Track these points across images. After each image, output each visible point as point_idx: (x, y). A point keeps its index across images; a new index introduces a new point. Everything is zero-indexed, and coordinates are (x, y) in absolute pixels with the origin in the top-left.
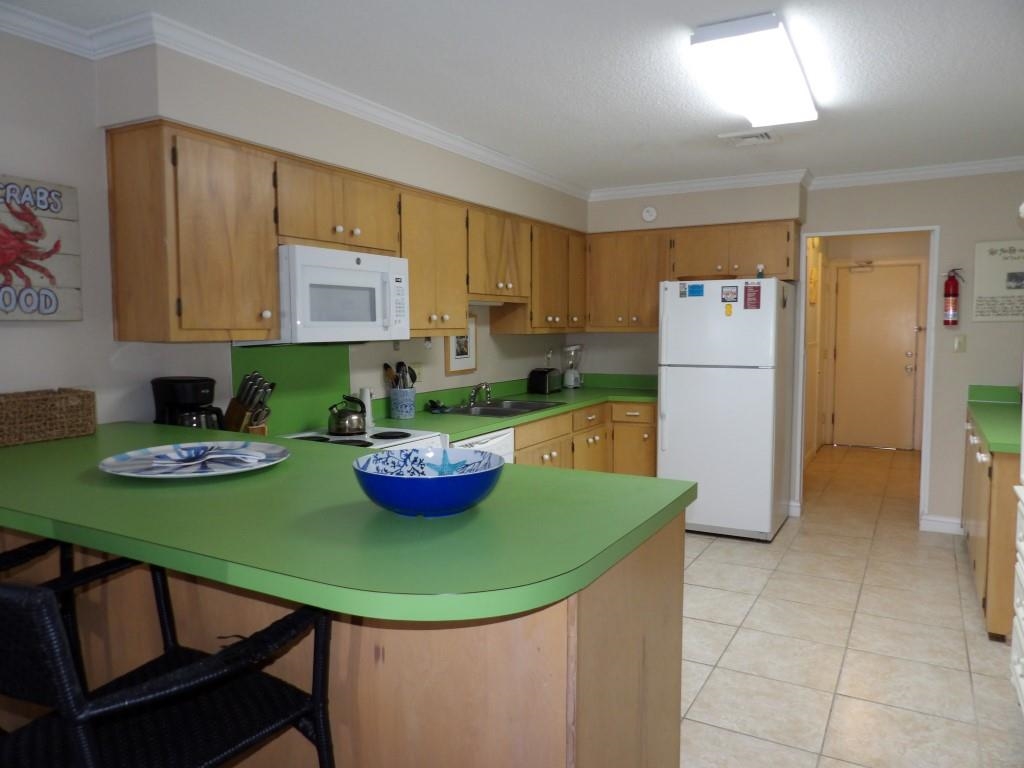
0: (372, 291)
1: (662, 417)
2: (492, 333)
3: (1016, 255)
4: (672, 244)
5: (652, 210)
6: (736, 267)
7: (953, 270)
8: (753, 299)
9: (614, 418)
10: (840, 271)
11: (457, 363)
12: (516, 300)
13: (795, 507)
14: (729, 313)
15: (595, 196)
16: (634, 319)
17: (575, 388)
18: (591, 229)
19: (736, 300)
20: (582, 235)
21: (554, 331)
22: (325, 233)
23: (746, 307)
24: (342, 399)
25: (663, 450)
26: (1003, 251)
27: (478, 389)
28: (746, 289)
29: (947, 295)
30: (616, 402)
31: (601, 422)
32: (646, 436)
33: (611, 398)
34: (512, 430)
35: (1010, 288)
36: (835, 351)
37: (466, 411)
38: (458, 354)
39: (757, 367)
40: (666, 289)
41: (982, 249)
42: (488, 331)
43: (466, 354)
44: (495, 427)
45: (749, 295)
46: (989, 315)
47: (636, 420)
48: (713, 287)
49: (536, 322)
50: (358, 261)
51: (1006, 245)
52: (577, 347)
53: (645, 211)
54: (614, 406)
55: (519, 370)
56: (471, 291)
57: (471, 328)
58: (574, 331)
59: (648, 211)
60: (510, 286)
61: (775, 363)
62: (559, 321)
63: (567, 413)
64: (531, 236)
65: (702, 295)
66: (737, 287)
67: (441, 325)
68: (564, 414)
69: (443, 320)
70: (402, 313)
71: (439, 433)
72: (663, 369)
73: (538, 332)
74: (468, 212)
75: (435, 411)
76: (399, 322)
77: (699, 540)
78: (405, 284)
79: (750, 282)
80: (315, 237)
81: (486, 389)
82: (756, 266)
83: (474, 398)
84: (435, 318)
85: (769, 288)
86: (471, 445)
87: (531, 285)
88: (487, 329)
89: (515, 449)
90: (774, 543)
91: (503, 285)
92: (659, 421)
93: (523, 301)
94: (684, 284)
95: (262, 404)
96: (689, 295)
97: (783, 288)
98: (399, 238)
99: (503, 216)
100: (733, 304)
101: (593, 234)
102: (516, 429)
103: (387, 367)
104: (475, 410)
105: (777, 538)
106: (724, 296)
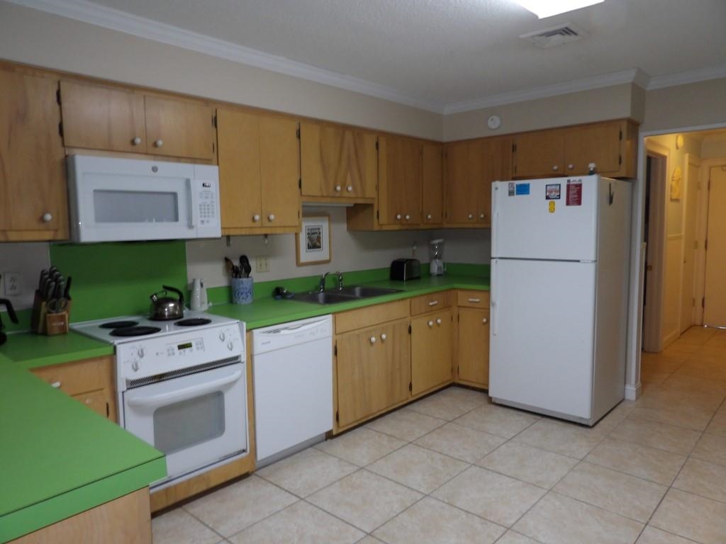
0: (175, 195)
1: (493, 305)
2: (349, 229)
4: (514, 148)
5: (496, 118)
6: (571, 166)
8: (575, 197)
9: (460, 303)
10: (712, 169)
11: (307, 256)
12: (360, 201)
13: (631, 391)
14: (552, 210)
15: (448, 110)
16: (482, 216)
17: (438, 275)
18: (446, 139)
19: (559, 197)
20: (440, 145)
21: (403, 227)
23: (568, 204)
25: (495, 335)
27: (323, 281)
28: (568, 186)
30: (460, 289)
31: (447, 306)
32: (485, 320)
33: (456, 286)
34: (330, 316)
36: (706, 241)
38: (309, 247)
40: (497, 189)
42: (346, 228)
43: (320, 247)
44: (315, 313)
45: (571, 192)
47: (476, 305)
48: (538, 186)
49: (384, 218)
50: (155, 169)
52: (440, 241)
53: (490, 119)
55: (382, 260)
56: (303, 193)
57: (324, 226)
58: (430, 227)
59: (492, 120)
60: (350, 189)
61: (596, 257)
62: (410, 219)
63: (403, 299)
64: (377, 144)
65: (528, 193)
66: (560, 185)
67: (268, 224)
68: (399, 300)
69: (269, 220)
70: (210, 214)
71: (238, 321)
72: (493, 261)
73: (385, 228)
74: (300, 125)
75: (278, 297)
76: (208, 221)
77: (523, 419)
78: (215, 188)
79: (572, 180)
80: (109, 148)
81: (338, 278)
82: (588, 165)
83: (324, 285)
84: (257, 217)
85: (590, 185)
86: (277, 331)
87: (377, 188)
88: (344, 226)
89: (335, 333)
90: (596, 428)
91: (342, 189)
92: (491, 308)
93: (368, 202)
94: (512, 184)
95: (56, 295)
96: (517, 194)
97: (610, 185)
98: (215, 148)
99: (343, 128)
100: (556, 201)
101: (448, 143)
102: (337, 315)
103: (227, 260)
104: (321, 296)
105: (602, 422)
106: (548, 194)
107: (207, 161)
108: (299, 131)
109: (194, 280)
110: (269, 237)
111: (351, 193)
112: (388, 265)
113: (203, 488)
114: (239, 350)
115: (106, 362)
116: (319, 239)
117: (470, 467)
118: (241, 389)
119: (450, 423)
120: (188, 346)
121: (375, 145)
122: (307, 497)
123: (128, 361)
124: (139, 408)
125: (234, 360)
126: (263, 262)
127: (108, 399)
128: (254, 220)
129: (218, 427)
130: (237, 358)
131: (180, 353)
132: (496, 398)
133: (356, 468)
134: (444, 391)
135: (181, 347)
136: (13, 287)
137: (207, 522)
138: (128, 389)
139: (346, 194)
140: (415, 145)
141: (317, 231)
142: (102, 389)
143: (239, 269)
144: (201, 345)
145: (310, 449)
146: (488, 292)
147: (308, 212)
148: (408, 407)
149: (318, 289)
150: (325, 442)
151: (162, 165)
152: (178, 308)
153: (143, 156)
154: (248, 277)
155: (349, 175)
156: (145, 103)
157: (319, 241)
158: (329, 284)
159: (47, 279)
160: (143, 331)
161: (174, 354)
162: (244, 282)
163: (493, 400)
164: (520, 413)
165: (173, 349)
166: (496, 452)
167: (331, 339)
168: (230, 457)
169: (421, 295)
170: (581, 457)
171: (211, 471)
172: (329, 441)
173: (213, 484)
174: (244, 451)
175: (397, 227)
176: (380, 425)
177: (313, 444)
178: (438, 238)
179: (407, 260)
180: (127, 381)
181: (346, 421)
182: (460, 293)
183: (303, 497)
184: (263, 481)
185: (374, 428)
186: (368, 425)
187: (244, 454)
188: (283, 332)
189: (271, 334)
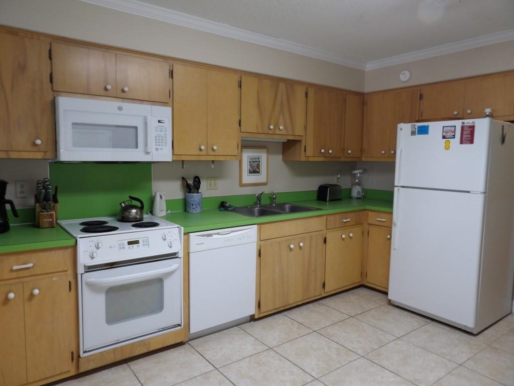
0: (136, 128)
1: (394, 225)
2: (283, 160)
4: (421, 97)
5: (406, 72)
6: (469, 111)
8: (468, 136)
9: (369, 222)
11: (248, 178)
14: (447, 148)
15: (369, 67)
16: (392, 152)
17: (357, 198)
18: (367, 90)
19: (454, 137)
20: (362, 95)
21: (326, 160)
22: (98, 91)
23: (461, 142)
24: (128, 199)
25: (394, 249)
27: (259, 198)
28: (463, 128)
30: (371, 211)
31: (359, 223)
32: (389, 236)
33: (368, 207)
34: (257, 226)
38: (250, 172)
39: (469, 192)
40: (401, 129)
43: (259, 173)
44: (245, 223)
45: (465, 133)
47: (382, 224)
48: (436, 128)
49: (310, 152)
50: (120, 108)
52: (360, 171)
53: (402, 73)
56: (243, 130)
57: (263, 156)
58: (350, 160)
59: (403, 74)
60: (281, 127)
61: (486, 188)
62: (332, 152)
63: (320, 216)
64: (306, 94)
65: (427, 133)
66: (455, 126)
67: (212, 153)
68: (317, 216)
69: (213, 150)
70: (164, 144)
71: (179, 226)
72: (396, 189)
73: (311, 159)
74: (241, 77)
75: (222, 209)
76: (161, 149)
77: (415, 321)
78: (168, 124)
79: (466, 123)
80: (87, 93)
81: (272, 197)
82: (484, 110)
83: (260, 202)
84: (203, 147)
85: (482, 127)
86: (210, 235)
87: (305, 128)
88: (280, 157)
89: (260, 239)
90: (480, 337)
91: (274, 127)
92: (393, 227)
93: (297, 138)
94: (415, 125)
95: (46, 199)
96: (418, 134)
97: (503, 126)
98: (171, 94)
99: (277, 81)
100: (451, 140)
101: (368, 93)
102: (262, 226)
103: (183, 179)
104: (256, 209)
105: (486, 332)
106: (444, 134)
107: (164, 104)
108: (241, 82)
109: (155, 193)
110: (215, 162)
111: (282, 131)
112: (316, 189)
113: (145, 350)
114: (178, 248)
115: (70, 251)
116: (258, 166)
117: (359, 358)
118: (178, 278)
119: (352, 318)
120: (137, 242)
121: (304, 95)
122: (220, 367)
123: (87, 251)
124: (93, 287)
125: (173, 256)
126: (213, 182)
127: (71, 279)
128: (201, 150)
129: (159, 306)
130: (175, 254)
131: (129, 248)
132: (394, 301)
133: (266, 348)
134: (354, 291)
135: (130, 243)
136: (22, 192)
137: (140, 379)
138: (85, 272)
139: (278, 132)
140: (340, 96)
141: (257, 160)
142: (66, 271)
143: (192, 186)
144: (146, 243)
145: (236, 327)
146: (391, 213)
147: (246, 145)
148: (321, 301)
149: (256, 204)
150: (249, 323)
151: (126, 105)
152: (139, 213)
153: (114, 99)
154: (198, 193)
155: (281, 117)
156: (116, 60)
157: (259, 169)
158: (265, 201)
159: (40, 187)
160: (106, 229)
161: (124, 248)
162: (195, 197)
163: (392, 302)
164: (413, 315)
165: (123, 244)
166: (384, 348)
167: (256, 244)
168: (166, 329)
169: (338, 213)
170: (460, 362)
171: (150, 338)
172: (252, 322)
173: (152, 348)
174: (179, 325)
175: (321, 159)
176: (295, 314)
177: (238, 324)
178: (359, 169)
179: (331, 185)
180: (85, 266)
181: (267, 308)
182: (370, 213)
183: (217, 367)
184: (193, 350)
185: (289, 316)
186: (285, 313)
187: (179, 328)
188: (214, 236)
189: (205, 237)
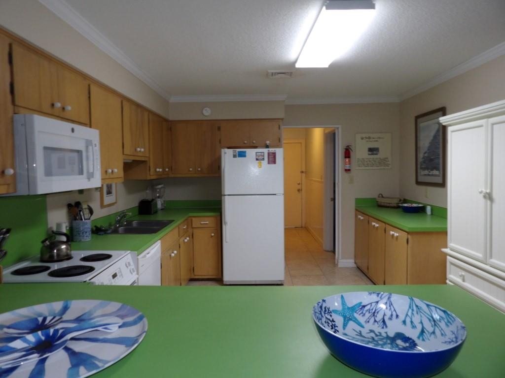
0: (80, 152)
1: (225, 223)
3: (371, 140)
4: (219, 128)
5: (208, 109)
6: (254, 142)
7: (348, 146)
8: (272, 159)
9: (193, 226)
12: (143, 159)
14: (260, 166)
15: (174, 99)
16: (199, 169)
17: (162, 209)
18: (171, 118)
19: (263, 159)
20: (167, 121)
21: (158, 177)
22: (46, 107)
23: (269, 163)
25: (226, 242)
26: (366, 138)
28: (269, 153)
29: (346, 157)
30: (194, 217)
32: (213, 234)
33: (191, 214)
34: (160, 241)
35: (369, 154)
37: (115, 231)
38: (107, 194)
39: (275, 195)
40: (225, 153)
41: (358, 136)
43: (112, 193)
44: (155, 240)
45: (270, 157)
46: (362, 167)
47: (206, 226)
49: (152, 171)
50: (73, 130)
51: (367, 135)
52: (162, 186)
54: (194, 219)
56: (125, 153)
58: (165, 176)
59: (205, 110)
61: (284, 191)
62: (161, 171)
64: (149, 120)
65: (245, 157)
66: (264, 152)
69: (113, 173)
71: (130, 251)
72: (225, 197)
74: (123, 102)
78: (98, 148)
79: (270, 150)
82: (265, 142)
87: (149, 150)
89: (161, 253)
92: (224, 226)
93: (146, 160)
94: (235, 151)
96: (238, 157)
98: (89, 115)
100: (262, 161)
106: (257, 157)
108: (122, 106)
112: (137, 205)
120: (116, 275)
135: (113, 277)
139: (139, 154)
144: (121, 273)
151: (76, 128)
155: (140, 140)
156: (57, 73)
157: (111, 189)
165: (111, 279)
167: (160, 258)
189: (144, 259)
